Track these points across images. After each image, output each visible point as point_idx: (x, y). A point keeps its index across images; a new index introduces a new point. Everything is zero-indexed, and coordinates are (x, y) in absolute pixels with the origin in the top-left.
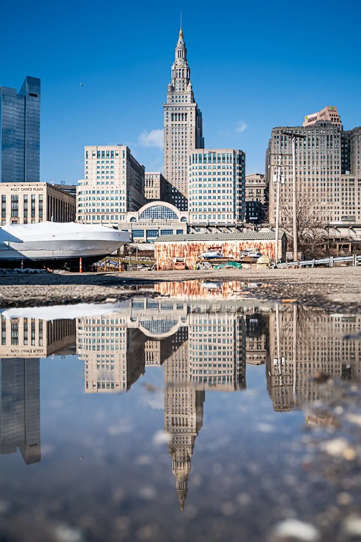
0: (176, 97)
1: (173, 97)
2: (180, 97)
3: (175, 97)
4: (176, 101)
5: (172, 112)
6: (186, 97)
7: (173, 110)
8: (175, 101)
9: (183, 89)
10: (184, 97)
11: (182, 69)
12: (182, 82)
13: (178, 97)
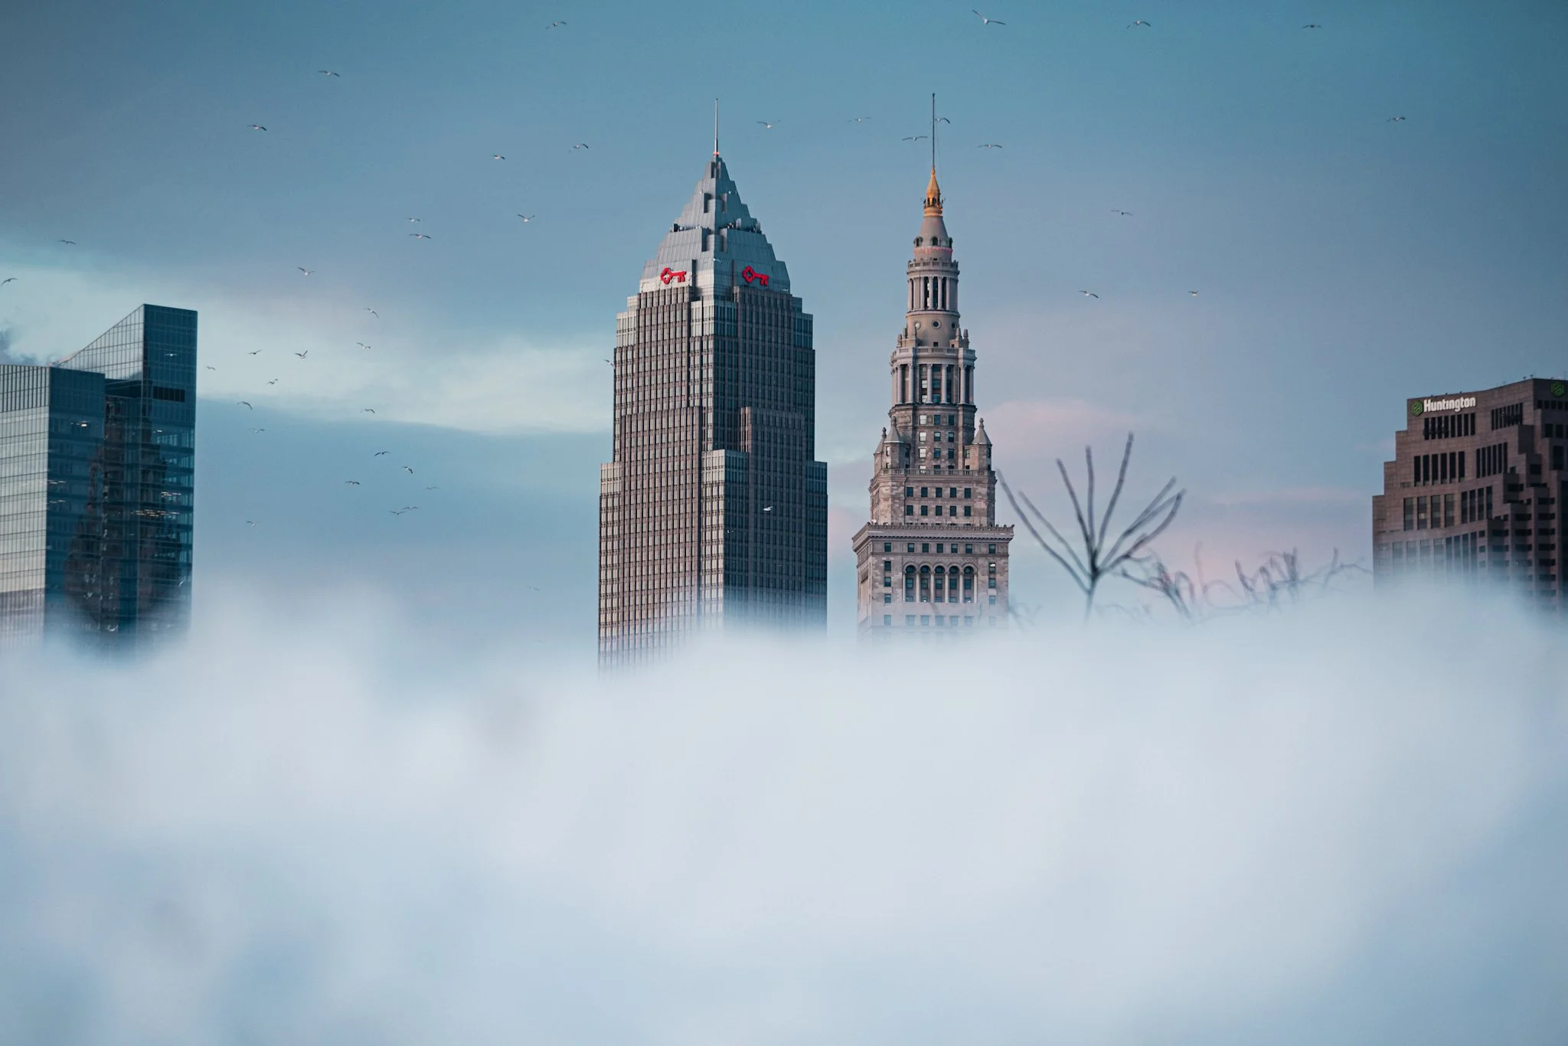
0: (924, 491)
1: (909, 492)
2: (939, 491)
3: (917, 491)
4: (924, 511)
5: (910, 560)
6: (968, 493)
7: (911, 550)
8: (917, 509)
9: (952, 455)
10: (960, 494)
11: (945, 363)
12: (945, 421)
13: (932, 492)
